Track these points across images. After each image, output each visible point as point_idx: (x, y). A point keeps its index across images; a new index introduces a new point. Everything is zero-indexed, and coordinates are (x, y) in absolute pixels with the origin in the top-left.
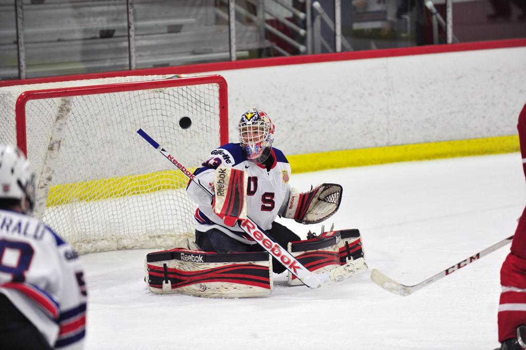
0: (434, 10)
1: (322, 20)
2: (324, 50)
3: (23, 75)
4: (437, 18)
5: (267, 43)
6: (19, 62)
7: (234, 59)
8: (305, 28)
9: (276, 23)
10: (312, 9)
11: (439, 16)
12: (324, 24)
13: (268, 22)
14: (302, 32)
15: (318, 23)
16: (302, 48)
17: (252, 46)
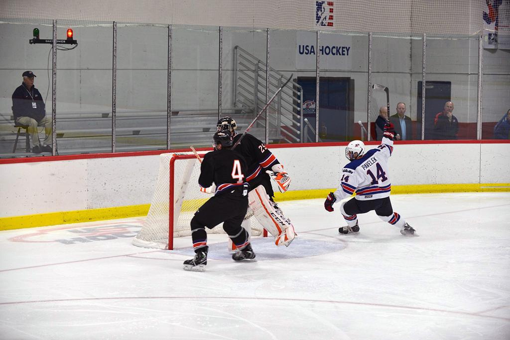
0: (362, 125)
1: (308, 127)
2: (308, 141)
3: (169, 148)
4: (363, 129)
5: (282, 137)
6: (167, 142)
7: (267, 143)
8: (300, 130)
9: (286, 128)
10: (304, 122)
11: (364, 127)
12: (309, 129)
13: (282, 127)
14: (298, 132)
15: (306, 128)
16: (298, 140)
17: (274, 138)
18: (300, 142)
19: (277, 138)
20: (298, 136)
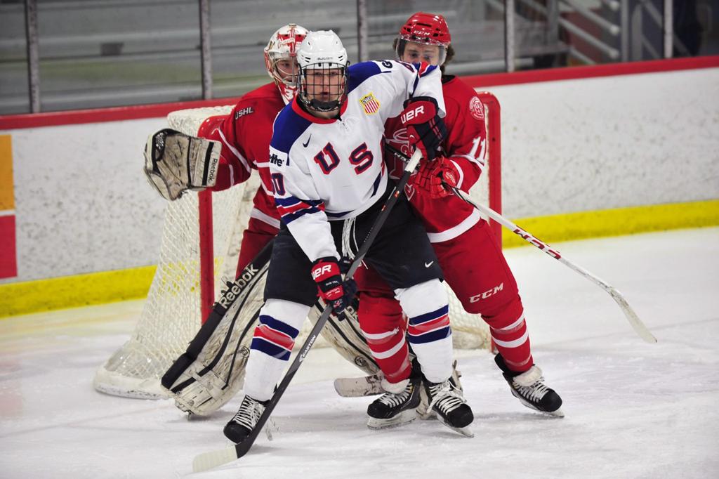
1: (645, 12)
2: (646, 55)
3: (209, 94)
5: (561, 47)
6: (203, 75)
7: (511, 69)
8: (618, 23)
9: (574, 16)
12: (646, 16)
13: (565, 15)
14: (614, 29)
15: (638, 15)
16: (613, 53)
17: (538, 50)
18: (619, 59)
19: (550, 50)
20: (615, 42)
